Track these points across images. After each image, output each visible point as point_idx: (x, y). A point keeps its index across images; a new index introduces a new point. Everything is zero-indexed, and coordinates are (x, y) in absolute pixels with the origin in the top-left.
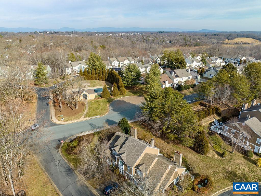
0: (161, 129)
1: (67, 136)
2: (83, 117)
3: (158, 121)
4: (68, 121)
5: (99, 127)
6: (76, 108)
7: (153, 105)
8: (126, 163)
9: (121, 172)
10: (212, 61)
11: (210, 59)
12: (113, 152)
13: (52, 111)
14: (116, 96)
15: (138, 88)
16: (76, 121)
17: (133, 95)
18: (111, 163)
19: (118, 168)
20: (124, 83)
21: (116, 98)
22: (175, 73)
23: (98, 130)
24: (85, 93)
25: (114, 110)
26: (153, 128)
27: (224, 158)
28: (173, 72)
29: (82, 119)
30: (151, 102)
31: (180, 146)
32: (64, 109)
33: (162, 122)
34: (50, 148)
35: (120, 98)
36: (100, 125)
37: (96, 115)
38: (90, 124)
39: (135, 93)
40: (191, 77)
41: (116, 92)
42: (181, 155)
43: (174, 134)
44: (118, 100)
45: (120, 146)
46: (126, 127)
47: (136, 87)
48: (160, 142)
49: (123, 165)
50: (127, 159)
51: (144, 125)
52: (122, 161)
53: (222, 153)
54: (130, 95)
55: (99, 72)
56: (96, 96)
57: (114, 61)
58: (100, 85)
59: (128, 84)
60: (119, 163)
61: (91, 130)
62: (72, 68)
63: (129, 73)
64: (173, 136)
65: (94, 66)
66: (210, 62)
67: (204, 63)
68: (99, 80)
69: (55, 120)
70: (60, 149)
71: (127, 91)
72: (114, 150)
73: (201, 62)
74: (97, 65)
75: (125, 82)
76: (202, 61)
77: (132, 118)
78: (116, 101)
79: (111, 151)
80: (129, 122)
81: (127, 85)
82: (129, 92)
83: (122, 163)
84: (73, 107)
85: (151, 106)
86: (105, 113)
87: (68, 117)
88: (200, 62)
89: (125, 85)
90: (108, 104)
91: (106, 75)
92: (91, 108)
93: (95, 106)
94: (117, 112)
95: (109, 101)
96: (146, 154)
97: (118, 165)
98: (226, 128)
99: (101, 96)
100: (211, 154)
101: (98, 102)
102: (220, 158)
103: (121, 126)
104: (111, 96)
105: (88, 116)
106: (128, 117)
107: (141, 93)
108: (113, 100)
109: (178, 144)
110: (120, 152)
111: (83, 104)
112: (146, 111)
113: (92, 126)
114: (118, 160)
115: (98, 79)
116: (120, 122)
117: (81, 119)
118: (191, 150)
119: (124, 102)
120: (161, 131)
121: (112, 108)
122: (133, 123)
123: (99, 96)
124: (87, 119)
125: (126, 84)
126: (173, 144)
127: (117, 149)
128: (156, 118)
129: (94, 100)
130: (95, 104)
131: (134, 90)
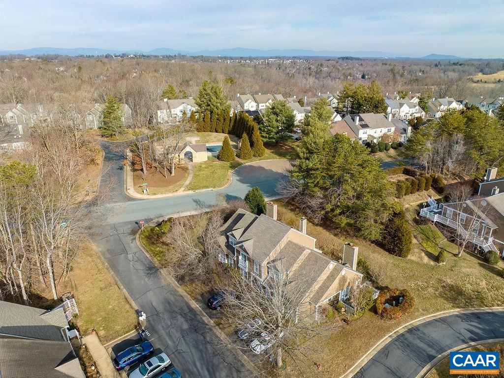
0: (323, 209)
1: (152, 217)
2: (183, 189)
3: (319, 193)
4: (155, 194)
5: (210, 206)
6: (172, 175)
7: (311, 165)
8: (251, 256)
9: (242, 274)
10: (440, 106)
11: (437, 103)
12: (230, 240)
13: (128, 178)
14: (246, 159)
15: (289, 146)
16: (171, 195)
17: (278, 157)
18: (226, 260)
19: (239, 268)
20: (263, 137)
21: (247, 162)
22: (361, 120)
23: (207, 210)
24: (188, 149)
25: (242, 181)
26: (310, 209)
27: (441, 264)
28: (358, 118)
29: (181, 192)
30: (307, 159)
31: (357, 241)
32: (151, 175)
33: (325, 196)
34: (119, 234)
35: (255, 162)
36: (212, 203)
37: (207, 187)
38: (196, 201)
39: (282, 155)
40: (393, 129)
41: (246, 151)
42: (356, 249)
43: (348, 217)
44: (250, 166)
45: (243, 229)
46: (258, 205)
47: (286, 145)
48: (321, 233)
49: (247, 262)
50: (254, 250)
51: (293, 205)
52: (245, 254)
53: (436, 254)
54: (274, 158)
55: (217, 116)
56: (208, 158)
57: (248, 100)
59: (270, 138)
60: (240, 257)
61: (196, 209)
62: (168, 110)
63: (273, 117)
64: (344, 221)
65: (208, 105)
66: (436, 107)
67: (423, 109)
68: (217, 132)
69: (132, 192)
70: (137, 236)
71: (267, 152)
72: (232, 235)
73: (417, 107)
74: (215, 104)
75: (264, 134)
76: (420, 106)
77: (272, 193)
78: (246, 167)
79: (227, 237)
80: (266, 200)
81: (267, 139)
82: (272, 152)
83: (245, 257)
84: (166, 173)
85: (307, 166)
86: (224, 185)
87: (155, 188)
88: (415, 106)
89: (265, 140)
90: (231, 172)
91: (230, 122)
92: (198, 175)
93: (206, 172)
94: (246, 185)
95: (233, 167)
96: (290, 243)
97: (238, 263)
98: (450, 211)
99: (218, 158)
100: (416, 255)
101: (212, 166)
102: (432, 263)
103: (250, 202)
104: (237, 159)
105: (191, 187)
106: (266, 192)
108: (240, 164)
109: (355, 238)
110: (242, 239)
111: (185, 169)
112: (298, 176)
113: (199, 203)
114: (238, 252)
115: (216, 130)
116: (248, 195)
117: (178, 192)
118: (378, 249)
119: (261, 169)
120: (323, 212)
121: (238, 178)
122: (273, 201)
123: (215, 157)
124: (191, 192)
125: (266, 137)
126: (346, 238)
127: (237, 233)
128: (316, 189)
129: (205, 163)
130: (206, 170)
131: (281, 151)
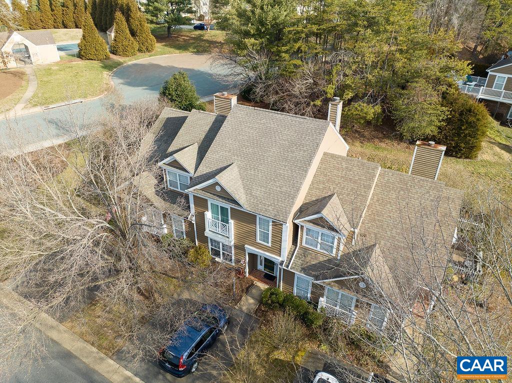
2: (21, 106)
8: (245, 207)
9: (217, 253)
14: (127, 56)
15: (187, 36)
17: (178, 51)
19: (205, 240)
21: (130, 60)
24: (17, 39)
25: (131, 84)
29: (19, 112)
31: (383, 145)
35: (143, 59)
36: (89, 121)
37: (71, 98)
38: (52, 122)
39: (182, 48)
41: (125, 43)
45: (196, 146)
47: (182, 36)
49: (231, 222)
54: (170, 53)
56: (61, 58)
58: (72, 38)
60: (209, 215)
61: (58, 136)
68: (66, 27)
71: (158, 46)
72: (176, 164)
78: (129, 66)
82: (165, 46)
83: (225, 210)
90: (107, 74)
92: (48, 82)
93: (61, 76)
95: (108, 67)
97: (202, 229)
98: (502, 79)
99: (80, 56)
100: (489, 153)
101: (72, 67)
104: (112, 56)
105: (39, 102)
107: (201, 46)
108: (119, 64)
109: (376, 140)
113: (60, 126)
114: (201, 203)
115: (64, 24)
117: (12, 111)
119: (156, 67)
121: (121, 81)
123: (73, 56)
127: (185, 159)
129: (57, 64)
130: (62, 73)
131: (177, 42)
